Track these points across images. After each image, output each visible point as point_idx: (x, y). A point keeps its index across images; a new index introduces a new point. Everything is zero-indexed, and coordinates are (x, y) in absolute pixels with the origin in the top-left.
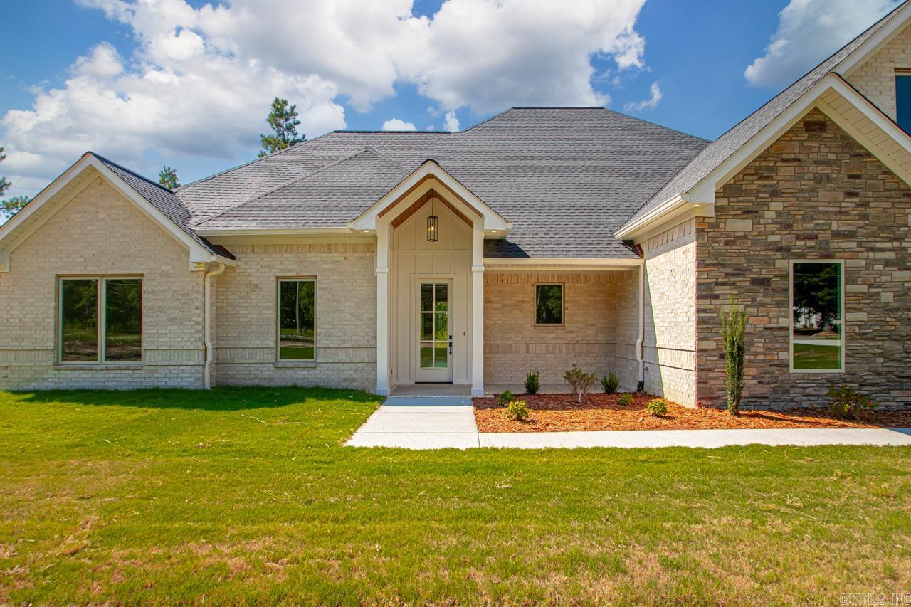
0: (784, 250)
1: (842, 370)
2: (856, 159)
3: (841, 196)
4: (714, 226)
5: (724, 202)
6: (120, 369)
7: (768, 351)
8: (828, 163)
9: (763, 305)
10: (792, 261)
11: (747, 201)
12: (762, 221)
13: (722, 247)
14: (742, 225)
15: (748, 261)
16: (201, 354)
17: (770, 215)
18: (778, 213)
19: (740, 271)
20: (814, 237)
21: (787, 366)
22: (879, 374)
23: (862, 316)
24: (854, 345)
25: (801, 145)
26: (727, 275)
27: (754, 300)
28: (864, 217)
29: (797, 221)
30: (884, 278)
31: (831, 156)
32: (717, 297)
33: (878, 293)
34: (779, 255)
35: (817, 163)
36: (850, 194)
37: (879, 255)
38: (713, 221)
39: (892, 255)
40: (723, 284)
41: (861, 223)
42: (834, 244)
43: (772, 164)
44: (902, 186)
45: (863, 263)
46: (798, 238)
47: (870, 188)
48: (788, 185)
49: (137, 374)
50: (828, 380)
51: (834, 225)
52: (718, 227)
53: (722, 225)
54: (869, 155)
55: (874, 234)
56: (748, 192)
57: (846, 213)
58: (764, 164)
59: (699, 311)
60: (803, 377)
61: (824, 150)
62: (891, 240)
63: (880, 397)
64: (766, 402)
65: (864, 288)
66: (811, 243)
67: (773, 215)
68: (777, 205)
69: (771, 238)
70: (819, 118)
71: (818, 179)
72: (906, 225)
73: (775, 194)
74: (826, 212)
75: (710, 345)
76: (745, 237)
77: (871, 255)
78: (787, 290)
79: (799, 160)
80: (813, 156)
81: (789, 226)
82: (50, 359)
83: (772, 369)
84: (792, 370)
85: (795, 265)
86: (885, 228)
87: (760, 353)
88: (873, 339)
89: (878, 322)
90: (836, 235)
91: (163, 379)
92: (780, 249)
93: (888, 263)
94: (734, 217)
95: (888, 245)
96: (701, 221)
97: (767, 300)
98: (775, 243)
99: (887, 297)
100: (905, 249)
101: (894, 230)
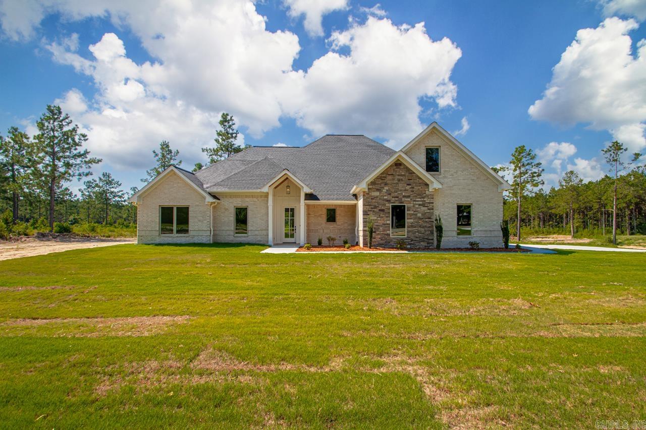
0: (389, 201)
1: (406, 236)
2: (411, 174)
3: (406, 185)
4: (368, 194)
5: (370, 187)
6: (182, 237)
7: (384, 231)
8: (402, 175)
10: (391, 204)
11: (378, 187)
12: (382, 193)
13: (370, 200)
14: (377, 194)
15: (378, 204)
17: (384, 191)
18: (387, 190)
19: (376, 207)
20: (398, 197)
21: (390, 235)
22: (417, 237)
23: (412, 221)
24: (410, 229)
25: (394, 170)
26: (372, 208)
27: (379, 216)
28: (412, 191)
29: (392, 192)
30: (418, 209)
31: (403, 173)
33: (417, 214)
34: (387, 202)
35: (398, 175)
36: (408, 185)
37: (417, 203)
38: (368, 192)
39: (421, 203)
40: (371, 211)
41: (412, 193)
42: (403, 199)
43: (385, 176)
44: (424, 182)
45: (412, 205)
46: (393, 197)
47: (415, 183)
48: (390, 182)
50: (402, 239)
51: (404, 194)
53: (370, 194)
55: (416, 196)
56: (378, 184)
57: (407, 190)
58: (383, 176)
60: (394, 238)
61: (401, 171)
62: (420, 198)
63: (417, 244)
65: (413, 212)
66: (397, 199)
67: (385, 191)
68: (386, 188)
69: (385, 198)
70: (399, 162)
71: (399, 180)
72: (425, 194)
73: (386, 184)
74: (401, 190)
75: (367, 229)
76: (377, 197)
77: (415, 202)
78: (389, 213)
79: (393, 175)
80: (397, 173)
81: (390, 194)
83: (385, 236)
86: (419, 195)
87: (381, 231)
88: (415, 227)
89: (416, 222)
90: (404, 197)
91: (196, 240)
92: (387, 201)
93: (420, 205)
94: (374, 191)
95: (420, 200)
96: (364, 192)
97: (383, 216)
98: (386, 199)
99: (419, 215)
100: (425, 201)
101: (421, 195)
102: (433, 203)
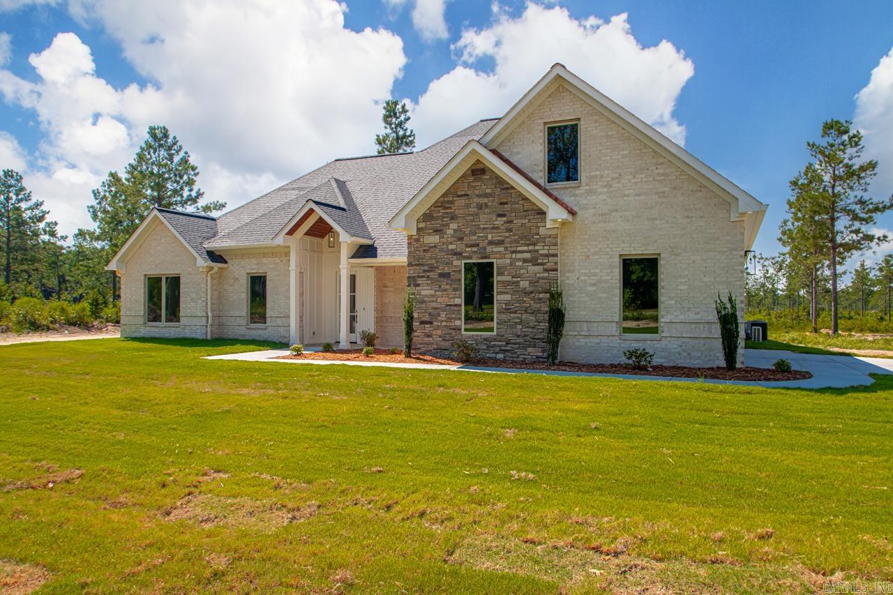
0: (458, 254)
1: (495, 333)
2: (505, 191)
3: (494, 217)
4: (417, 240)
5: (422, 225)
6: (170, 327)
7: (448, 320)
8: (486, 195)
9: (445, 290)
10: (464, 262)
11: (436, 224)
12: (445, 236)
13: (422, 253)
14: (433, 239)
15: (437, 262)
16: (204, 319)
17: (450, 232)
18: (455, 230)
19: (432, 269)
20: (478, 245)
21: (460, 329)
22: (518, 336)
23: (508, 297)
24: (503, 317)
25: (469, 185)
26: (425, 271)
27: (440, 287)
28: (510, 230)
29: (466, 235)
30: (522, 271)
31: (488, 191)
32: (418, 285)
33: (518, 282)
34: (455, 257)
35: (479, 196)
36: (500, 216)
37: (519, 256)
38: (417, 237)
39: (528, 256)
40: (422, 277)
41: (507, 234)
42: (489, 249)
43: (451, 199)
44: (535, 208)
45: (508, 261)
46: (467, 246)
47: (514, 210)
48: (461, 212)
49: (177, 330)
50: (485, 339)
51: (490, 237)
52: (419, 241)
53: (421, 240)
55: (516, 241)
56: (437, 219)
57: (498, 228)
58: (446, 199)
60: (471, 337)
61: (484, 187)
62: (528, 245)
63: (519, 351)
65: (509, 278)
66: (475, 249)
67: (452, 232)
68: (454, 226)
69: (451, 247)
70: (481, 166)
71: (480, 207)
72: (538, 234)
73: (453, 218)
74: (484, 228)
76: (435, 247)
77: (514, 256)
78: (460, 280)
79: (468, 195)
80: (477, 192)
81: (461, 239)
82: (142, 321)
83: (450, 331)
84: (463, 332)
85: (465, 263)
86: (523, 237)
87: (443, 321)
88: (515, 312)
89: (518, 302)
90: (491, 243)
91: (188, 333)
92: (455, 254)
93: (525, 261)
94: (429, 234)
95: (526, 248)
96: (410, 237)
97: (448, 287)
98: (453, 250)
99: (524, 284)
100: (537, 251)
101: (530, 238)
102: (556, 255)
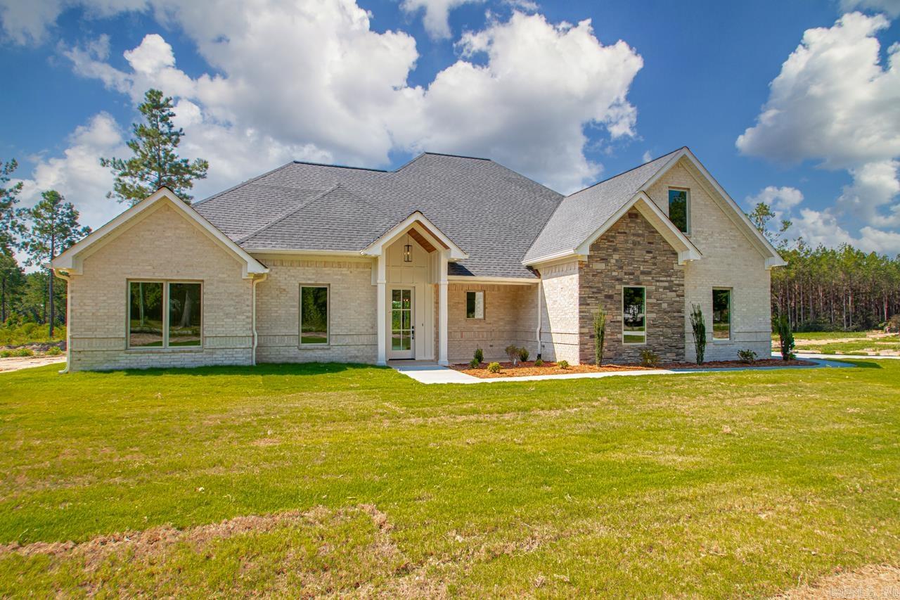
0: (619, 280)
1: (645, 343)
2: (651, 234)
3: (644, 253)
4: (587, 266)
5: (592, 253)
6: (184, 352)
7: (612, 334)
8: (639, 235)
9: (610, 309)
10: (623, 286)
11: (603, 254)
12: (609, 264)
13: (591, 277)
14: (600, 266)
15: (603, 285)
17: (613, 261)
18: (617, 261)
19: (599, 291)
20: (633, 274)
21: (621, 341)
22: (661, 345)
23: (654, 315)
24: (652, 330)
25: (627, 226)
26: (593, 292)
27: (606, 306)
28: (655, 264)
29: (625, 265)
30: (663, 296)
31: (640, 232)
32: (588, 305)
33: (661, 303)
34: (617, 283)
35: (634, 235)
36: (649, 252)
37: (661, 284)
38: (587, 263)
39: (666, 284)
40: (592, 297)
41: (653, 267)
42: (642, 278)
43: (613, 234)
44: (671, 249)
45: (654, 288)
46: (626, 274)
47: (657, 249)
48: (621, 246)
49: (198, 355)
50: (640, 349)
51: (642, 268)
52: (589, 267)
53: (591, 266)
54: (657, 232)
55: (659, 273)
56: (603, 249)
57: (647, 262)
58: (610, 234)
59: (580, 312)
60: (628, 347)
61: (637, 228)
62: (666, 276)
63: (662, 356)
64: (611, 361)
65: (655, 301)
66: (632, 277)
68: (616, 257)
69: (614, 274)
70: (634, 211)
71: (634, 243)
72: (673, 269)
73: (615, 250)
74: (638, 261)
75: (586, 330)
76: (601, 273)
77: (658, 284)
78: (621, 301)
79: (626, 233)
80: (632, 231)
81: (621, 268)
82: (121, 345)
83: (614, 343)
84: (623, 344)
85: (624, 288)
86: (663, 270)
87: (609, 335)
88: (658, 327)
89: (660, 319)
90: (643, 273)
91: (220, 358)
92: (618, 280)
93: (665, 288)
94: (597, 261)
95: (665, 279)
96: (581, 263)
97: (612, 306)
98: (615, 276)
99: (665, 306)
100: (672, 281)
101: (668, 272)
102: (683, 285)
